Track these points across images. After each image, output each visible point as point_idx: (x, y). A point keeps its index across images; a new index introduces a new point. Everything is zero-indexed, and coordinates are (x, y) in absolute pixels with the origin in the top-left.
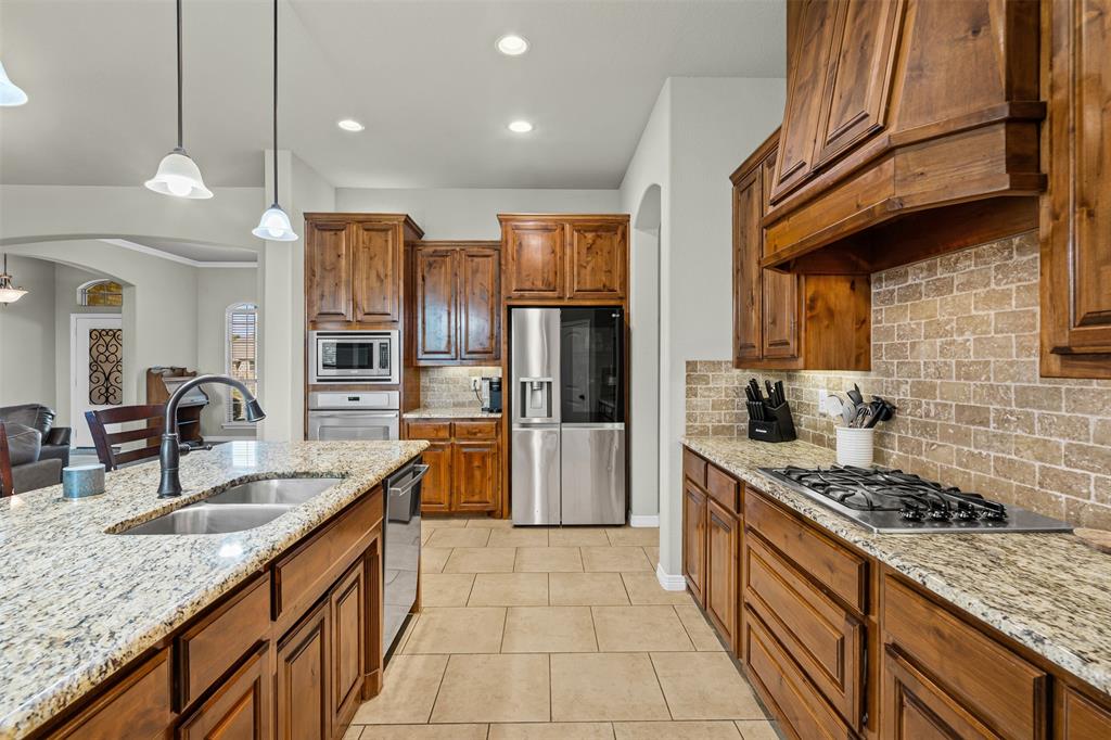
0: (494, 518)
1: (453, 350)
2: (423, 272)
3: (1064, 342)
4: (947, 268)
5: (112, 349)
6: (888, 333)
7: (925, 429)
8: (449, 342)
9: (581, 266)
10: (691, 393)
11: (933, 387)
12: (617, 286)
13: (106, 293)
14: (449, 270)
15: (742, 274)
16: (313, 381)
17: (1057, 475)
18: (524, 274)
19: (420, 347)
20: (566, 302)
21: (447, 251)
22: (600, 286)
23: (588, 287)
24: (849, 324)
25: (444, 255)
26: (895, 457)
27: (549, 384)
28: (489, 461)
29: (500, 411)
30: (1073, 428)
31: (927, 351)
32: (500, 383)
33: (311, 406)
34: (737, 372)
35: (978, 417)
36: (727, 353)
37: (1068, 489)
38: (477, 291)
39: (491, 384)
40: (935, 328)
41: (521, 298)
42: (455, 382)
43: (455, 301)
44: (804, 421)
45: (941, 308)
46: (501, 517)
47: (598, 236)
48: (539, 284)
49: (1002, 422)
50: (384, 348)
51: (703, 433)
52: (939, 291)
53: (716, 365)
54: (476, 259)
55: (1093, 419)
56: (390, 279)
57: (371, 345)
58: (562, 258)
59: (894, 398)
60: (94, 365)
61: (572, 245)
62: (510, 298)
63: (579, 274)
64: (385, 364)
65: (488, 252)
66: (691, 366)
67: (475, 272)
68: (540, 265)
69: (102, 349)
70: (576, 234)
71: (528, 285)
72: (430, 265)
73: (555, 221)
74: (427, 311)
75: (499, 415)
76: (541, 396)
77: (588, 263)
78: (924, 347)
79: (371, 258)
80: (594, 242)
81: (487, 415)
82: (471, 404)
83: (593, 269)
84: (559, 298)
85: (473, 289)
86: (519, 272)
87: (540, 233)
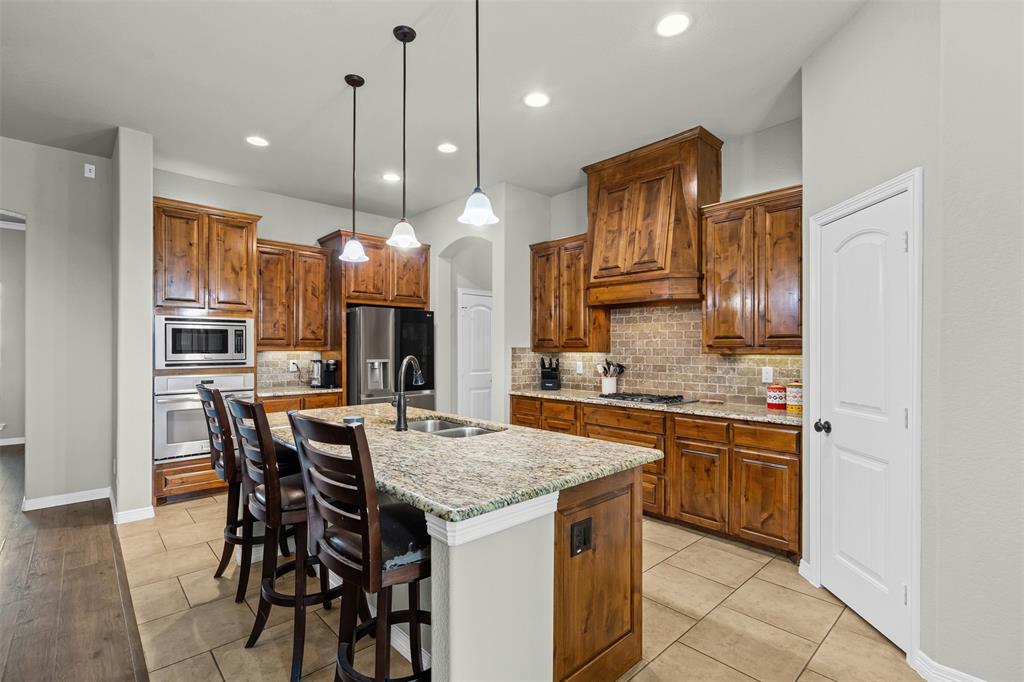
2: (260, 266)
3: (711, 343)
4: (649, 313)
6: (620, 336)
7: (639, 375)
9: (399, 278)
10: (514, 366)
11: (642, 359)
12: (422, 294)
14: (283, 268)
15: (541, 301)
16: (161, 364)
17: (689, 386)
18: (360, 279)
19: (257, 334)
20: (388, 303)
21: (281, 251)
22: (412, 294)
23: (404, 293)
24: (604, 330)
25: (282, 254)
26: (624, 388)
27: (384, 364)
29: (340, 387)
30: (694, 370)
31: (639, 345)
32: (338, 364)
33: (156, 391)
34: (532, 354)
35: (662, 369)
36: (527, 343)
37: (692, 389)
38: (310, 289)
39: (325, 365)
40: (643, 336)
41: (358, 298)
42: (274, 365)
44: (565, 378)
45: (646, 327)
48: (371, 289)
49: (670, 370)
50: (239, 335)
51: (519, 389)
52: (645, 321)
53: (524, 349)
55: (700, 367)
56: (245, 272)
57: (226, 331)
59: (624, 364)
62: (349, 297)
63: (398, 283)
64: (239, 349)
65: (319, 256)
66: (514, 350)
67: (307, 272)
68: (372, 275)
71: (362, 288)
72: (266, 261)
75: (340, 390)
76: (379, 375)
77: (404, 276)
78: (638, 343)
79: (226, 251)
81: (325, 391)
82: (289, 384)
83: (407, 281)
84: (385, 300)
85: (305, 285)
86: (356, 277)
87: (372, 250)
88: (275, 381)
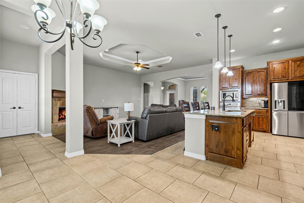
0: (266, 133)
1: (253, 94)
2: (245, 77)
5: (173, 97)
8: (252, 92)
9: (295, 71)
13: (173, 87)
14: (252, 76)
16: (221, 101)
19: (244, 93)
20: (289, 81)
21: (252, 72)
22: (302, 75)
23: (298, 76)
25: (251, 72)
27: (284, 101)
28: (264, 119)
29: (268, 108)
32: (268, 101)
33: (220, 105)
38: (260, 80)
39: (265, 101)
41: (274, 80)
42: (253, 101)
43: (253, 83)
46: (268, 133)
47: (301, 62)
48: (280, 77)
54: (260, 73)
56: (238, 79)
57: (233, 93)
58: (288, 70)
60: (170, 99)
61: (292, 66)
62: (271, 81)
63: (294, 73)
65: (263, 70)
67: (259, 75)
68: (281, 72)
69: (171, 97)
70: (293, 63)
71: (277, 77)
72: (247, 75)
73: (286, 60)
74: (246, 85)
75: (268, 109)
76: (281, 104)
77: (298, 70)
80: (300, 64)
81: (263, 109)
82: (257, 107)
83: (299, 71)
84: (287, 80)
85: (259, 80)
86: (274, 74)
87: (281, 64)
88: (253, 106)
